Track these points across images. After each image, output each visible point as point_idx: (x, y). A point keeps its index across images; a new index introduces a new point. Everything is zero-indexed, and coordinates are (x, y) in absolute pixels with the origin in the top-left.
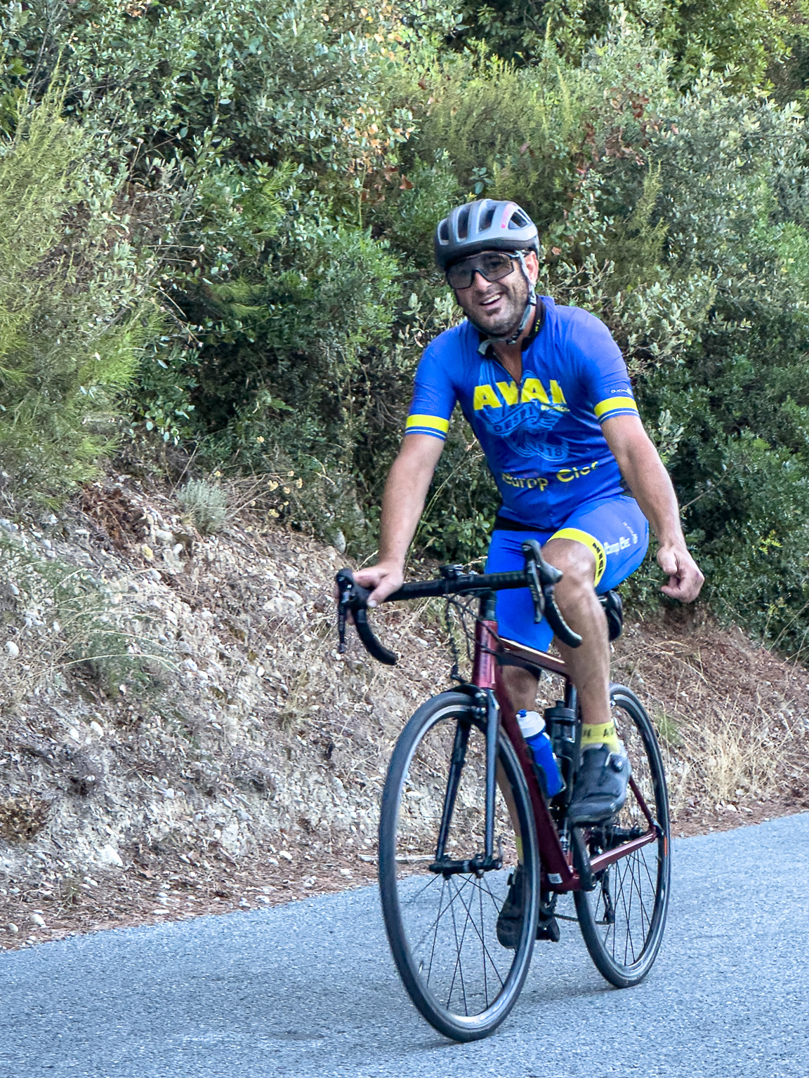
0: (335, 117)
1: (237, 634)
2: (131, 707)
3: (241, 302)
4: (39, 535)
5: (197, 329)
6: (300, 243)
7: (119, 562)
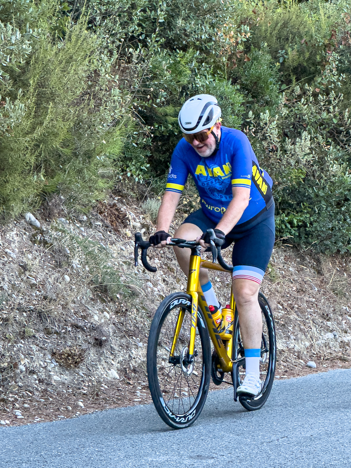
0: (213, 28)
1: (171, 270)
2: (122, 305)
3: (171, 116)
4: (78, 225)
5: (150, 128)
6: (198, 87)
7: (116, 237)
